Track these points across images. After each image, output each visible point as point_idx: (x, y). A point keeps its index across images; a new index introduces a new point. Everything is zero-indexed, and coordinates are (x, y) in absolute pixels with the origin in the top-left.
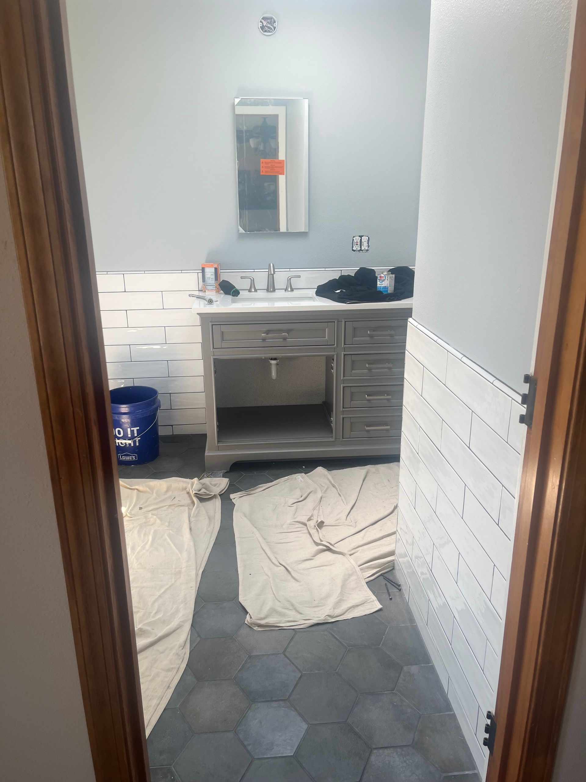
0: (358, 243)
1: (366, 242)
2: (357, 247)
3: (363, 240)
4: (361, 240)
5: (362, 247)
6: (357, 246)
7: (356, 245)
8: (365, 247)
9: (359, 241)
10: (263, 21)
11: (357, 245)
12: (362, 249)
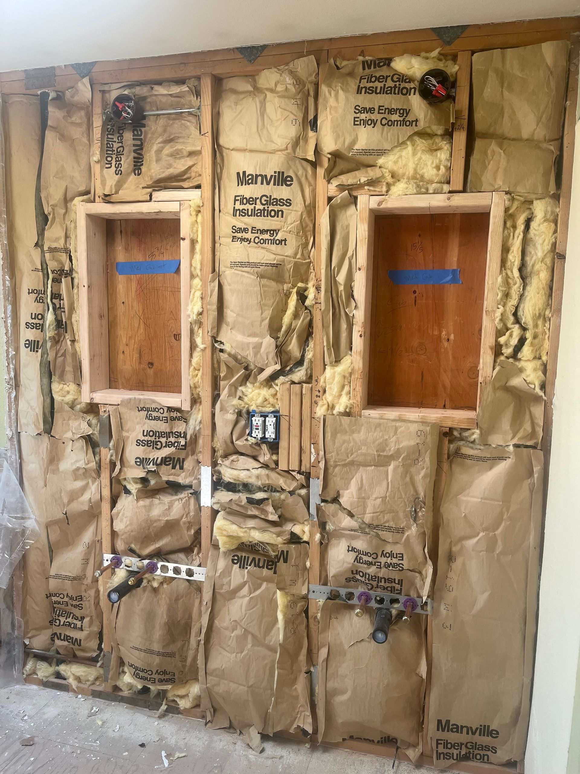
0: (258, 426)
1: (272, 426)
2: (257, 433)
3: (267, 423)
4: (265, 421)
5: (267, 433)
6: (257, 431)
7: (256, 429)
8: (270, 434)
9: (260, 423)
10: (117, 103)
11: (258, 429)
12: (266, 437)
